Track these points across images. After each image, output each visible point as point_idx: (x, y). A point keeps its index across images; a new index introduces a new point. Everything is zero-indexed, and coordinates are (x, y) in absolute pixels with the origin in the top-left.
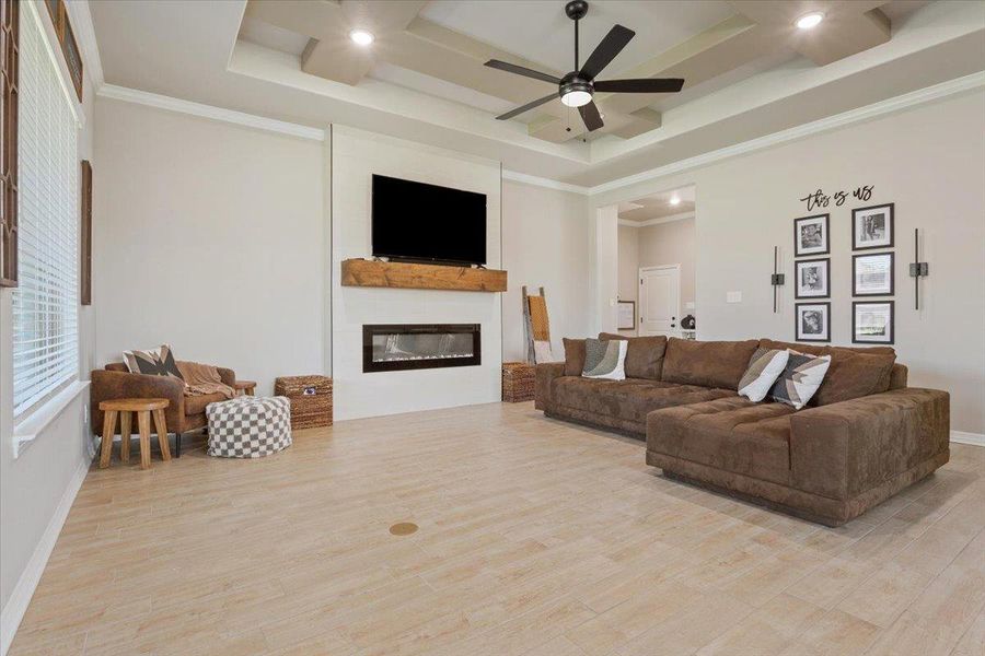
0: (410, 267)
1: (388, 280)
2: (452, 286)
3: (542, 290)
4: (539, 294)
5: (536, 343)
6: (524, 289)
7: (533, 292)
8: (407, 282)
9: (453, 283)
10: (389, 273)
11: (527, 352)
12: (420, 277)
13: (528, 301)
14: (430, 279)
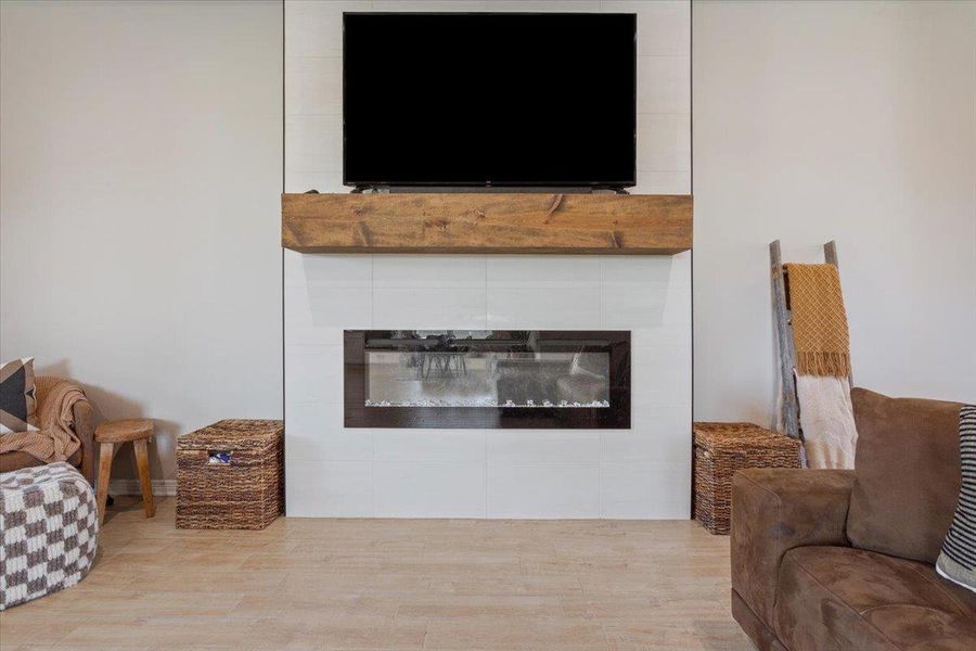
0: (418, 203)
1: (367, 232)
2: (529, 242)
3: (829, 250)
4: (821, 260)
5: (806, 383)
6: (774, 249)
7: (802, 253)
8: (412, 236)
9: (532, 233)
10: (367, 218)
11: (780, 399)
12: (444, 223)
13: (785, 278)
14: (473, 228)
